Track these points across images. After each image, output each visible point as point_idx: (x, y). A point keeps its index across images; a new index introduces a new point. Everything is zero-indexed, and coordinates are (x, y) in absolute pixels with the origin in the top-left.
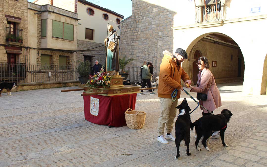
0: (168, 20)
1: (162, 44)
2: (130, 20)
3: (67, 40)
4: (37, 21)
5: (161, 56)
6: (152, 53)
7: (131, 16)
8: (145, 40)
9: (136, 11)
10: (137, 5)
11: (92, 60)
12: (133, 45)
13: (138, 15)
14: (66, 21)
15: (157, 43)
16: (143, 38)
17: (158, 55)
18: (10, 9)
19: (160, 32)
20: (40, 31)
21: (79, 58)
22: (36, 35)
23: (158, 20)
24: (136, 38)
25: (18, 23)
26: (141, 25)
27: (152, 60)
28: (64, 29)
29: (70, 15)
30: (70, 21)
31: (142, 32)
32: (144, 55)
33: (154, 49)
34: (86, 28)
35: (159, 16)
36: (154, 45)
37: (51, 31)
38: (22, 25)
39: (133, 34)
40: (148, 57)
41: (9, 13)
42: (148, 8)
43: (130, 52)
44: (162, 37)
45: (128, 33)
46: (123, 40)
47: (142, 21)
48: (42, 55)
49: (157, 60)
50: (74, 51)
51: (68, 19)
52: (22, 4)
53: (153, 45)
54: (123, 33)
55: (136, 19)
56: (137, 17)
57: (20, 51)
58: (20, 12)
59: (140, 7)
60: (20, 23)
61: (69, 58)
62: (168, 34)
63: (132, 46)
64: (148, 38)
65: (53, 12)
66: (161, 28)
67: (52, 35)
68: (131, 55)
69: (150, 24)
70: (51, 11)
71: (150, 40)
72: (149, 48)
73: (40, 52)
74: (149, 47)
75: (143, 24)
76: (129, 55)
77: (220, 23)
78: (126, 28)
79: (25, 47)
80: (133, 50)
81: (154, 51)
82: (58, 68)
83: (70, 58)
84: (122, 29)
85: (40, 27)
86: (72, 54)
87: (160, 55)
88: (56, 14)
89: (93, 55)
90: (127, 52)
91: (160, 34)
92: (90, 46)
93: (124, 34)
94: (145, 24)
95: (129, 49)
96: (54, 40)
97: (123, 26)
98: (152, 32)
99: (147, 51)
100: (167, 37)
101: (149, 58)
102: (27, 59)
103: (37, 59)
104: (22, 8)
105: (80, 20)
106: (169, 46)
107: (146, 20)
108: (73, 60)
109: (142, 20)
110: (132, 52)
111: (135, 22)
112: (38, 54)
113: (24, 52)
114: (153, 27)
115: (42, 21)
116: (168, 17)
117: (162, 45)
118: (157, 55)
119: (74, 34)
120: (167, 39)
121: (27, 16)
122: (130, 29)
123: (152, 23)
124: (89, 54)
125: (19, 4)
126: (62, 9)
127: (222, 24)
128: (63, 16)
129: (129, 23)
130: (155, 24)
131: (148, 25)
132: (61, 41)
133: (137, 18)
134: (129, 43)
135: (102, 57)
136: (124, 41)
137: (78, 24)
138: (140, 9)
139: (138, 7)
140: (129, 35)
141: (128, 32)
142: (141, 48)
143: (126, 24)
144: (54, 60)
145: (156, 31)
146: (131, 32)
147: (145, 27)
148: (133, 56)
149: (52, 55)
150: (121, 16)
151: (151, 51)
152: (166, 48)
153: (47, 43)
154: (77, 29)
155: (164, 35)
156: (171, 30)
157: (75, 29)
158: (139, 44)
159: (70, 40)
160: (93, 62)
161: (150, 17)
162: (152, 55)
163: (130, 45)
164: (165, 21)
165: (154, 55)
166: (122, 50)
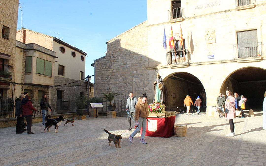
0: (141, 61)
1: (137, 80)
2: (105, 60)
3: (47, 76)
4: (22, 58)
5: (136, 91)
6: (128, 88)
7: (106, 56)
8: (120, 77)
9: (111, 52)
10: (112, 47)
11: (62, 94)
12: (108, 81)
13: (112, 55)
14: (47, 58)
15: (132, 80)
16: (118, 75)
17: (133, 89)
18: (2, 47)
19: (135, 70)
20: (24, 68)
21: (53, 92)
22: (21, 71)
23: (133, 61)
24: (111, 75)
25: (8, 60)
26: (116, 64)
27: (127, 94)
28: (45, 66)
29: (50, 53)
30: (50, 58)
31: (117, 70)
32: (119, 90)
33: (130, 84)
34: (59, 65)
35: (134, 58)
36: (129, 81)
37: (36, 67)
38: (11, 62)
39: (108, 71)
41: (1, 51)
42: (123, 50)
43: (105, 87)
44: (136, 75)
45: (103, 71)
46: (98, 76)
47: (117, 61)
48: (25, 89)
50: (52, 86)
51: (48, 56)
52: (12, 42)
53: (128, 82)
54: (97, 71)
55: (111, 59)
56: (112, 57)
57: (8, 87)
58: (10, 50)
59: (115, 49)
60: (10, 60)
62: (142, 72)
63: (108, 82)
64: (124, 75)
65: (38, 51)
66: (135, 67)
67: (36, 72)
68: (107, 89)
69: (125, 64)
70: (36, 49)
71: (126, 77)
72: (124, 84)
73: (24, 88)
75: (118, 63)
76: (105, 89)
77: (187, 65)
78: (100, 66)
79: (13, 83)
80: (109, 85)
81: (129, 86)
82: (37, 102)
83: (47, 93)
84: (96, 67)
85: (24, 64)
86: (48, 89)
87: (135, 89)
88: (39, 52)
89: (64, 90)
90: (103, 87)
91: (135, 72)
92: (62, 82)
93: (98, 71)
94: (120, 64)
95: (104, 84)
96: (38, 76)
97: (98, 64)
98: (127, 70)
99: (122, 86)
100: (142, 75)
101: (125, 92)
102: (13, 94)
103: (21, 93)
104: (11, 46)
105: (58, 57)
106: (144, 82)
107: (121, 60)
108: (49, 94)
110: (107, 87)
111: (110, 61)
112: (22, 89)
113: (11, 87)
114: (128, 66)
115: (26, 58)
116: (142, 58)
117: (136, 82)
119: (52, 70)
121: (15, 54)
122: (105, 67)
123: (127, 63)
124: (60, 88)
125: (9, 43)
126: (44, 47)
127: (187, 66)
128: (45, 54)
129: (104, 62)
130: (130, 64)
131: (123, 64)
132: (43, 77)
133: (112, 58)
134: (104, 80)
135: (70, 92)
136: (99, 77)
137: (56, 61)
138: (115, 51)
139: (113, 49)
140: (104, 72)
141: (103, 70)
142: (117, 84)
143: (100, 63)
144: (34, 95)
145: (130, 70)
146: (106, 70)
147: (120, 66)
148: (109, 90)
149: (33, 90)
150: (85, 54)
151: (126, 87)
152: (140, 83)
153: (32, 79)
154: (54, 66)
155: (138, 73)
156: (145, 69)
157: (53, 65)
158: (114, 80)
159: (49, 76)
160: (64, 96)
161: (125, 58)
162: (128, 90)
163: (106, 81)
164: (139, 62)
165: (129, 90)
166: (97, 85)
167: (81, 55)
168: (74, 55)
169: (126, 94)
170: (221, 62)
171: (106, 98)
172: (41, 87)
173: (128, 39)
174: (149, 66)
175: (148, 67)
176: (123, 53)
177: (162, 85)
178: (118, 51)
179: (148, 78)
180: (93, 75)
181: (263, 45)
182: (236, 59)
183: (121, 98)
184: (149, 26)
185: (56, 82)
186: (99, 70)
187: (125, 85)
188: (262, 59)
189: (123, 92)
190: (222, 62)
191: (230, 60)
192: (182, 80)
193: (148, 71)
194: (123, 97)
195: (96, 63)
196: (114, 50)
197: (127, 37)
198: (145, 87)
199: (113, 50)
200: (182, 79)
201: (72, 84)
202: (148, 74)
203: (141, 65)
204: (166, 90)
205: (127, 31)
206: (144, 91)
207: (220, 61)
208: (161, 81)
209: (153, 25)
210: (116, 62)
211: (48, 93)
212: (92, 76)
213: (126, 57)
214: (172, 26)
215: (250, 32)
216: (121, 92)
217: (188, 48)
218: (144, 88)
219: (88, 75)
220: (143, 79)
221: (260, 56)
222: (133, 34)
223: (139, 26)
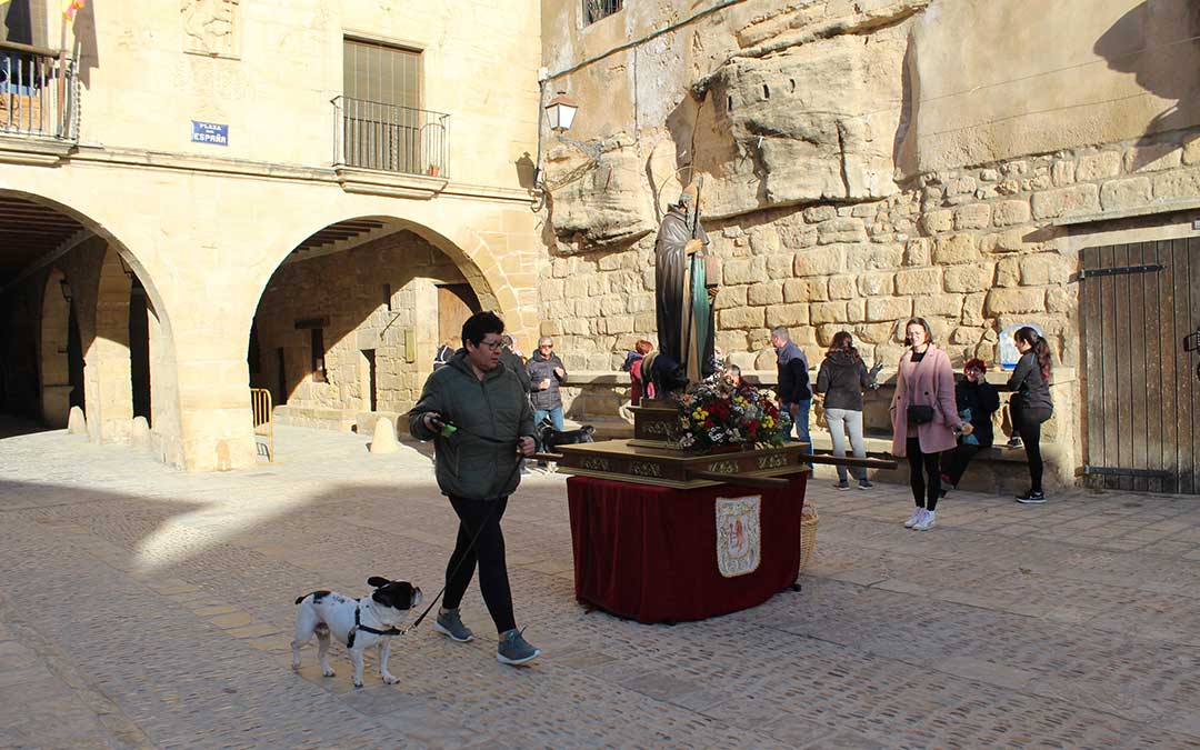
77: (62, 152)
127: (62, 157)
170: (267, 172)
182: (341, 172)
190: (270, 173)
191: (315, 171)
207: (264, 165)
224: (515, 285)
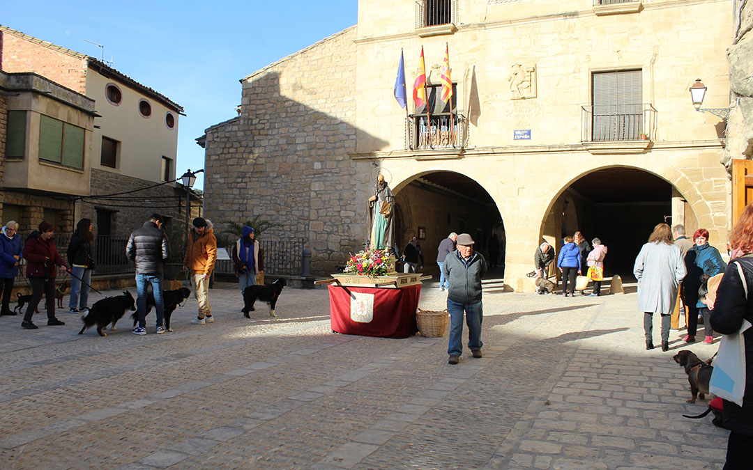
0: (337, 137)
1: (322, 189)
2: (235, 128)
3: (71, 169)
5: (318, 217)
6: (297, 208)
7: (238, 118)
8: (276, 177)
9: (254, 107)
10: (257, 94)
11: (112, 220)
12: (243, 188)
13: (257, 116)
14: (69, 118)
15: (309, 187)
16: (272, 172)
17: (311, 213)
19: (318, 161)
20: (2, 142)
21: (85, 214)
23: (313, 135)
24: (252, 172)
26: (267, 141)
27: (295, 225)
28: (64, 140)
29: (79, 103)
30: (79, 119)
31: (268, 157)
32: (273, 212)
33: (302, 199)
34: (104, 137)
35: (316, 126)
36: (302, 191)
37: (38, 143)
39: (244, 161)
40: (284, 217)
42: (287, 104)
43: (235, 204)
44: (321, 173)
45: (230, 159)
46: (215, 173)
47: (270, 132)
48: (4, 204)
49: (308, 225)
50: (82, 198)
51: (73, 112)
53: (298, 191)
54: (213, 158)
55: (253, 127)
56: (255, 122)
59: (266, 99)
61: (65, 215)
62: (337, 166)
63: (242, 190)
64: (287, 174)
65: (45, 95)
66: (320, 152)
67: (39, 155)
68: (239, 210)
69: (291, 142)
70: (39, 90)
71: (292, 179)
72: (288, 197)
74: (288, 195)
75: (272, 139)
76: (232, 210)
77: (458, 153)
78: (222, 145)
80: (244, 199)
81: (300, 204)
83: (67, 215)
84: (211, 146)
85: (4, 131)
86: (72, 205)
87: (318, 212)
88: (48, 100)
89: (116, 208)
90: (227, 203)
91: (317, 165)
92: (111, 185)
93: (215, 160)
94: (278, 142)
95: (231, 196)
96: (43, 167)
97: (215, 140)
98: (297, 160)
99: (282, 203)
100: (336, 175)
101: (289, 219)
105: (101, 116)
106: (340, 195)
107: (281, 131)
108: (74, 220)
109: (268, 129)
110: (240, 204)
111: (249, 133)
114: (298, 149)
115: (8, 114)
116: (338, 129)
117: (321, 192)
118: (309, 213)
119: (84, 153)
120: (335, 178)
122: (237, 148)
123: (297, 139)
124: (106, 204)
126: (61, 86)
127: (459, 155)
128: (65, 105)
129: (234, 134)
130: (305, 143)
131: (285, 142)
132: (58, 171)
133: (255, 125)
134: (231, 183)
136: (218, 176)
137: (95, 127)
138: (263, 104)
139: (258, 98)
141: (229, 156)
142: (266, 196)
143: (223, 136)
144: (32, 220)
145: (306, 158)
146: (237, 156)
147: (277, 148)
148: (245, 213)
149: (29, 206)
150: (177, 109)
151: (293, 205)
152: (332, 198)
153: (27, 175)
154: (91, 140)
155: (326, 168)
156: (346, 158)
157: (86, 138)
158: (260, 186)
159: (75, 168)
160: (115, 226)
161: (291, 125)
162: (297, 213)
163: (237, 188)
164: (331, 137)
165: (301, 214)
166: (210, 198)
167: (166, 110)
168: (145, 111)
169: (291, 225)
170: (547, 150)
171: (237, 235)
172: (53, 198)
173: (303, 75)
174: (355, 150)
175: (354, 152)
176: (287, 112)
177: (389, 205)
178: (272, 105)
179: (352, 182)
180: (202, 171)
181: (655, 111)
182: (586, 145)
183: (278, 236)
184: (363, 41)
185: (95, 185)
186: (217, 157)
187: (290, 200)
188: (649, 148)
189: (284, 218)
190: (549, 150)
191: (572, 146)
192: (446, 192)
193: (353, 163)
194: (283, 232)
195: (209, 138)
196: (261, 102)
197: (299, 68)
198: (344, 208)
199: (258, 102)
200: (446, 189)
201: (139, 194)
202: (352, 173)
203: (334, 148)
204: (401, 218)
205: (301, 51)
206: (342, 219)
207: (545, 147)
208: (389, 196)
209: (372, 40)
210: (267, 135)
211: (70, 217)
212: (198, 172)
213: (295, 124)
214: (422, 46)
215: (624, 74)
216: (277, 219)
217: (462, 107)
218: (340, 211)
219: (189, 170)
220: (340, 187)
221: (647, 139)
222: (318, 60)
223: (334, 40)
224: (708, 199)
